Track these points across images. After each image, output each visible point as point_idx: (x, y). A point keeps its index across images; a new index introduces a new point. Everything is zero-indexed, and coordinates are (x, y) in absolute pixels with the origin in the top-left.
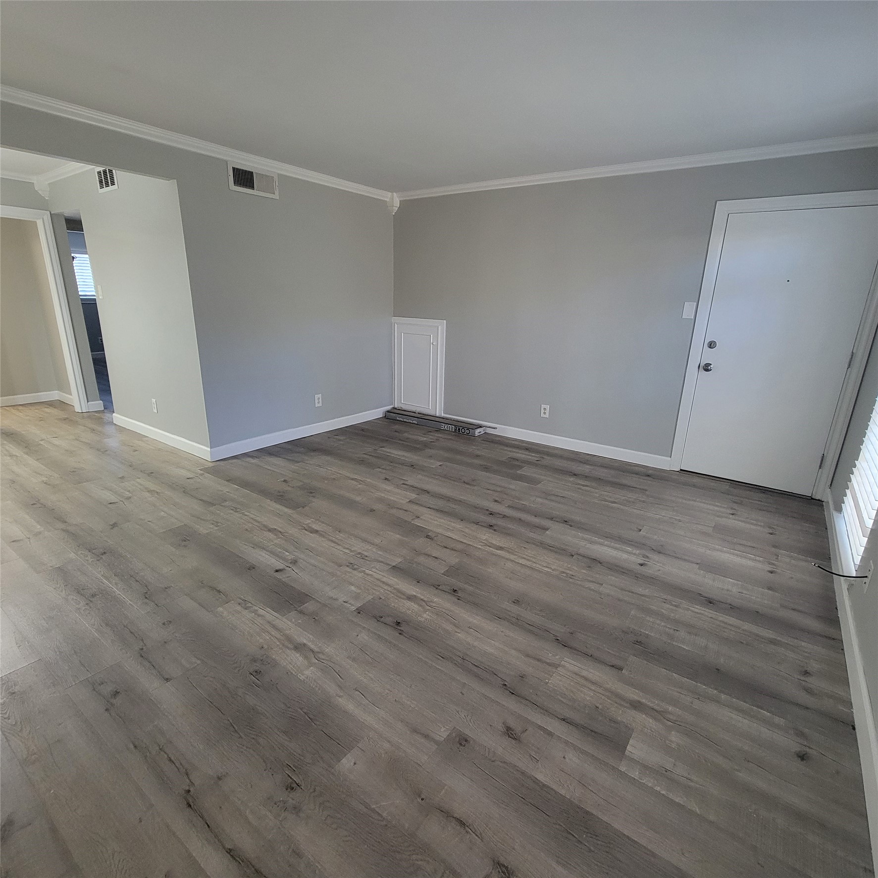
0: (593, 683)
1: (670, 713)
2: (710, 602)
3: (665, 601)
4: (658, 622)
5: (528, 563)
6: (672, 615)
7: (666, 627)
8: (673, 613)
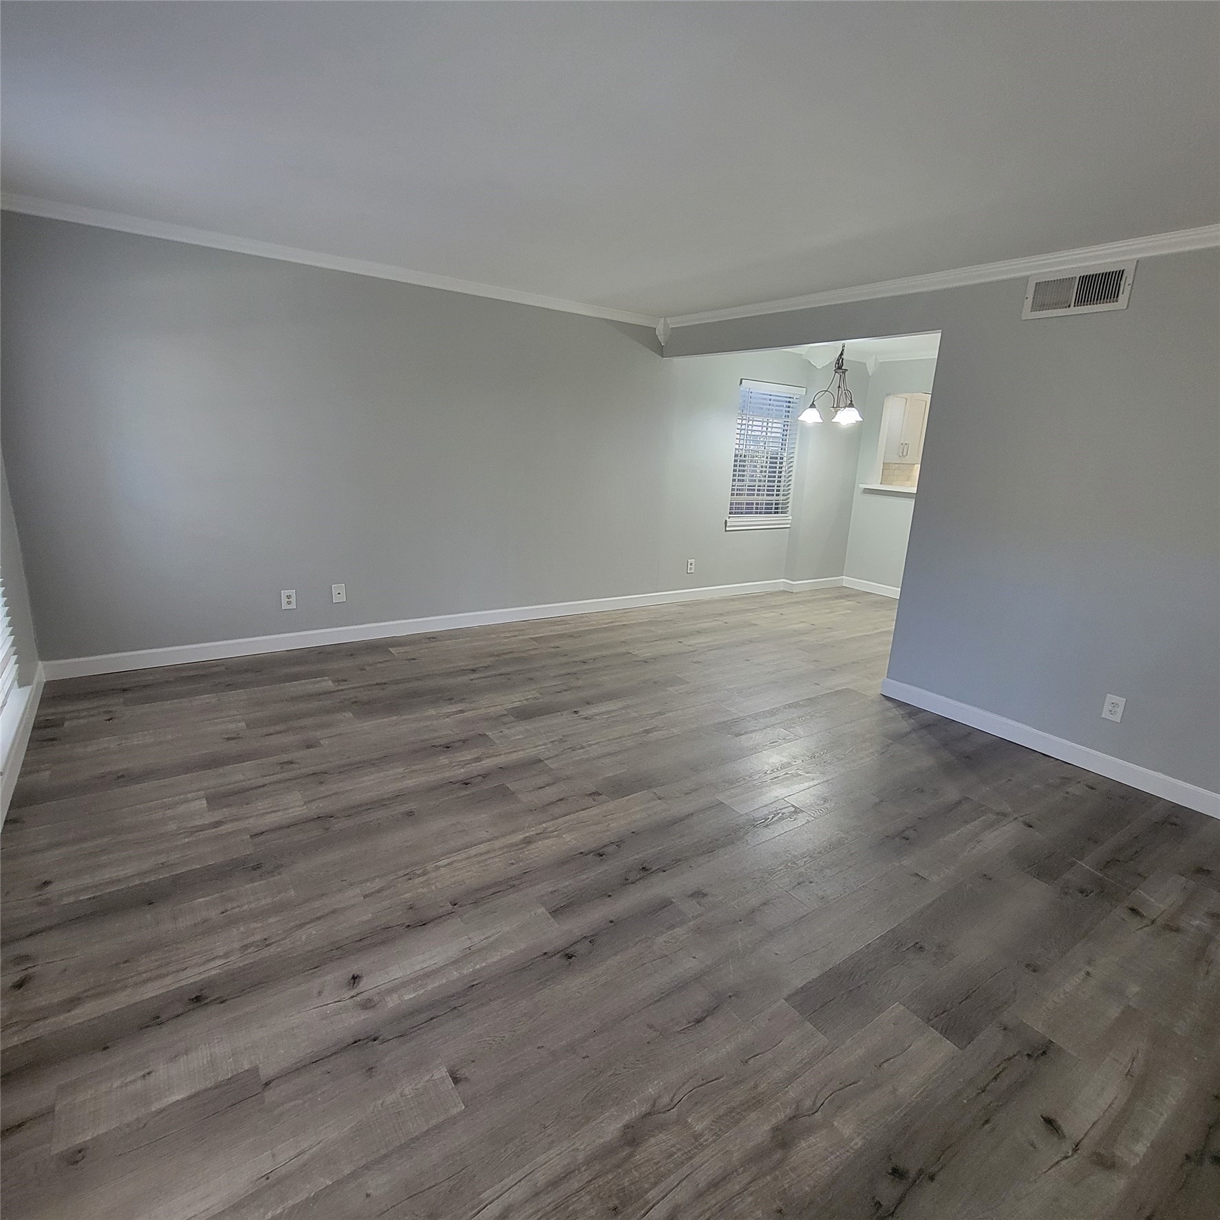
0: (263, 814)
1: (185, 837)
2: (198, 999)
3: (266, 943)
4: (253, 905)
5: (473, 851)
6: (242, 929)
7: (238, 907)
8: (242, 933)
